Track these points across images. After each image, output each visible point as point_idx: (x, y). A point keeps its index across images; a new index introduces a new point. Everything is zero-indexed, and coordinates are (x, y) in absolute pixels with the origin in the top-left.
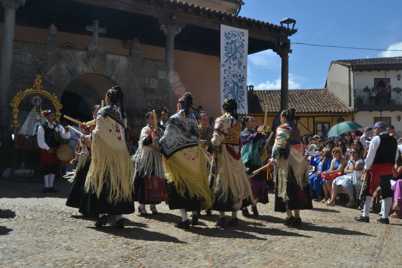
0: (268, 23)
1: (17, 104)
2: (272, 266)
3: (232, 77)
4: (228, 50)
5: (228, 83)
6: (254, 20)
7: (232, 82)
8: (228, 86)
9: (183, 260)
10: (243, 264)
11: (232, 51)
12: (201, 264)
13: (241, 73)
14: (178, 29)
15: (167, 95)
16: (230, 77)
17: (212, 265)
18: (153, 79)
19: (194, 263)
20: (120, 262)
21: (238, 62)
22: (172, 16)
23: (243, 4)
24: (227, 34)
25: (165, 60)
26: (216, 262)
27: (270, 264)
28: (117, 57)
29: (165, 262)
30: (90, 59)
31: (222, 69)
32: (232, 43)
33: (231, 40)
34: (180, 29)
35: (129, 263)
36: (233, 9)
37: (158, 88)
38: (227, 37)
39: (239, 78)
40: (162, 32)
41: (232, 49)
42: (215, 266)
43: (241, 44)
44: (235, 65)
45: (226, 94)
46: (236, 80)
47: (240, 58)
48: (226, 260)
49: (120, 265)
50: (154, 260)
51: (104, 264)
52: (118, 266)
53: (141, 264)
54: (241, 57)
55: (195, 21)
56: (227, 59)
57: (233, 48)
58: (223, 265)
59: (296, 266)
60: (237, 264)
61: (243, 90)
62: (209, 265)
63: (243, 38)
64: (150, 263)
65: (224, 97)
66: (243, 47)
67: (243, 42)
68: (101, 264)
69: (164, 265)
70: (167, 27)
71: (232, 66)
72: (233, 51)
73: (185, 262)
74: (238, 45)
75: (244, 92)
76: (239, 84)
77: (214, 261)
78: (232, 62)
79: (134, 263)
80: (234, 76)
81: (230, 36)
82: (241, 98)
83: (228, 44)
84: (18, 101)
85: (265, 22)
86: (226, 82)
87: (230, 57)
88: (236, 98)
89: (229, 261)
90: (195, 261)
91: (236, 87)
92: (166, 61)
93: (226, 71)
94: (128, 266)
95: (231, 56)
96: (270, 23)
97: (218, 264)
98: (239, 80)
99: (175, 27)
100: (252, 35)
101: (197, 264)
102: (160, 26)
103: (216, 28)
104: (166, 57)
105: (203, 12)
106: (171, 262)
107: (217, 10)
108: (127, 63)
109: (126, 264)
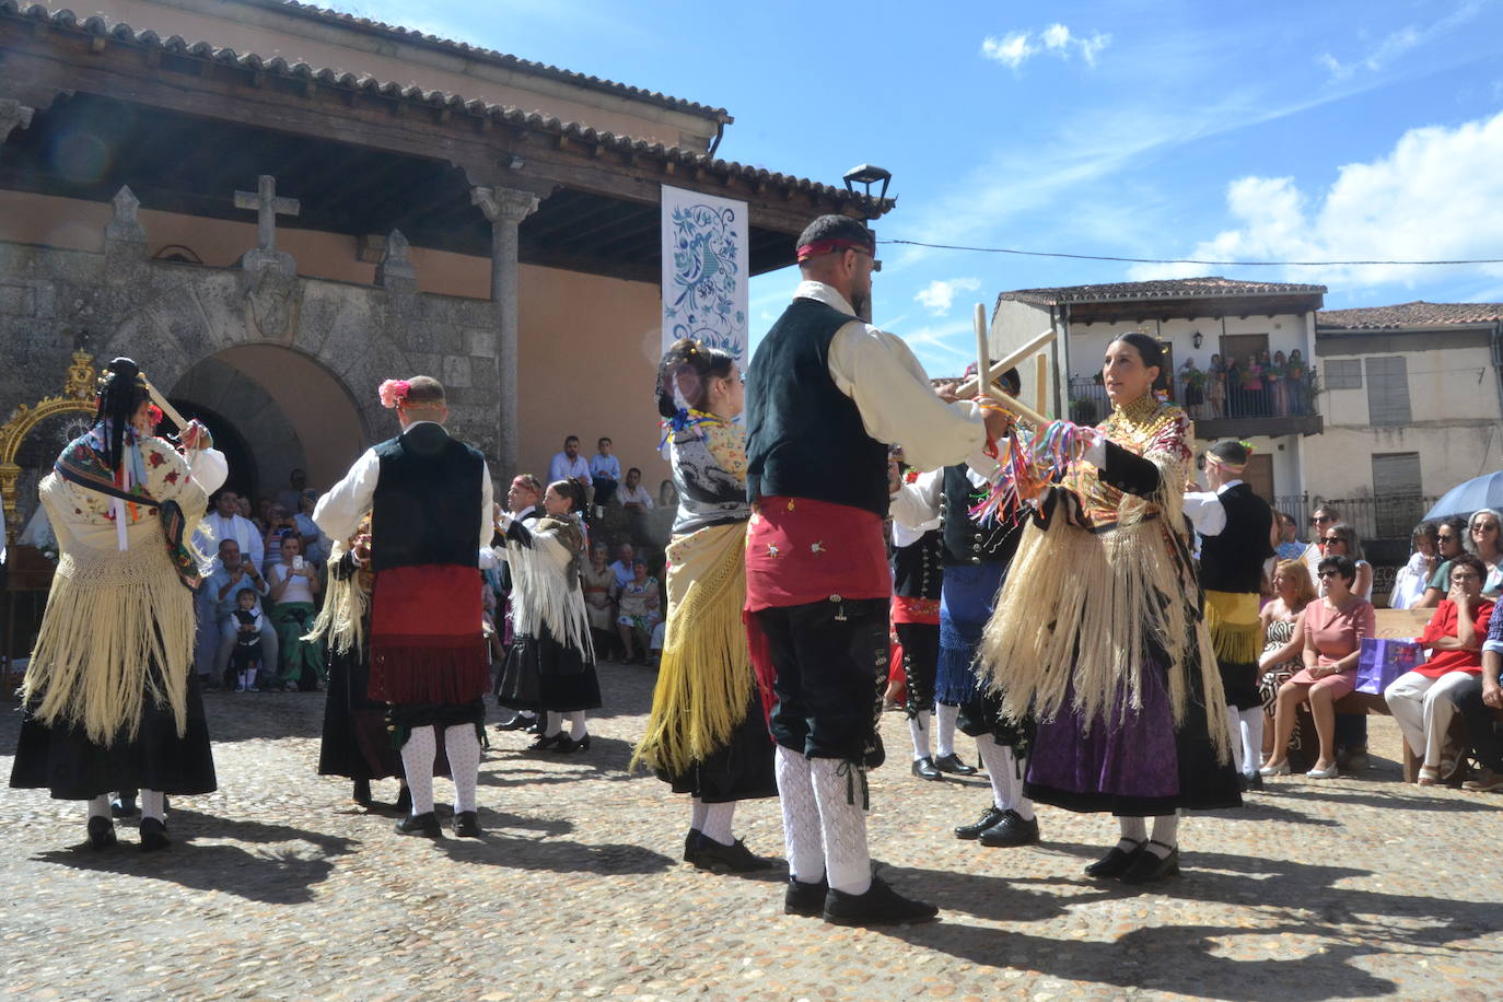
0: (806, 181)
1: (12, 446)
4: (685, 264)
6: (764, 173)
9: (576, 929)
10: (761, 931)
11: (698, 268)
12: (632, 939)
13: (729, 334)
14: (530, 201)
15: (498, 407)
17: (665, 940)
18: (452, 358)
19: (610, 938)
20: (379, 947)
21: (718, 301)
22: (512, 161)
23: (730, 121)
24: (683, 214)
25: (489, 297)
26: (678, 930)
28: (336, 288)
29: (521, 940)
30: (250, 299)
31: (668, 324)
32: (696, 242)
33: (694, 235)
34: (536, 201)
35: (410, 948)
36: (697, 139)
37: (469, 385)
38: (682, 225)
40: (478, 211)
41: (697, 260)
42: (677, 943)
43: (725, 245)
44: (707, 309)
47: (725, 288)
48: (707, 922)
49: (383, 959)
50: (485, 937)
51: (332, 957)
52: (376, 960)
53: (447, 952)
54: (729, 284)
55: (583, 175)
56: (680, 294)
57: (701, 258)
58: (699, 937)
60: (741, 931)
62: (659, 940)
63: (731, 226)
64: (475, 944)
66: (732, 255)
67: (733, 238)
68: (320, 957)
69: (519, 949)
70: (493, 195)
71: (698, 314)
72: (701, 268)
73: (582, 937)
74: (716, 248)
77: (671, 929)
78: (700, 302)
79: (424, 948)
81: (691, 220)
83: (684, 245)
84: (17, 436)
85: (799, 177)
87: (691, 287)
89: (717, 924)
90: (613, 931)
92: (493, 299)
93: (680, 330)
94: (406, 959)
95: (695, 284)
96: (813, 180)
97: (685, 935)
99: (519, 195)
100: (759, 219)
101: (620, 941)
102: (472, 192)
103: (649, 197)
104: (494, 289)
105: (607, 149)
106: (541, 938)
107: (651, 141)
108: (372, 308)
109: (401, 952)
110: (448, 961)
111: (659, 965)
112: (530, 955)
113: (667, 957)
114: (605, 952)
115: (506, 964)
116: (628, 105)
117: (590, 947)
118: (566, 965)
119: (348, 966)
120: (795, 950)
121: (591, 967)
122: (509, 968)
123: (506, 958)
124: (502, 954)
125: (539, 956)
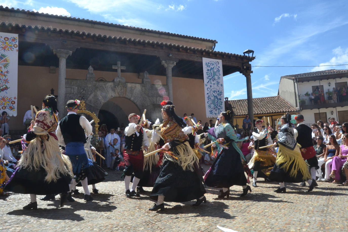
0: (235, 54)
2: (250, 224)
3: (213, 92)
4: (209, 74)
5: (210, 97)
6: (225, 53)
7: (213, 96)
8: (210, 99)
11: (211, 75)
12: (200, 224)
13: (219, 89)
16: (211, 93)
17: (208, 225)
18: (159, 98)
19: (195, 224)
20: (144, 226)
21: (216, 82)
22: (169, 55)
23: (217, 42)
24: (208, 64)
25: (166, 84)
26: (211, 223)
27: (249, 222)
28: (134, 84)
29: (175, 224)
30: (116, 87)
31: (206, 88)
32: (211, 69)
34: (175, 63)
35: (150, 226)
36: (210, 47)
38: (207, 66)
39: (218, 93)
40: (163, 66)
41: (211, 73)
42: (210, 226)
43: (217, 70)
44: (214, 84)
45: (209, 105)
46: (216, 95)
47: (218, 79)
48: (218, 221)
49: (144, 228)
50: (167, 223)
52: (143, 228)
53: (158, 227)
55: (185, 57)
56: (208, 81)
57: (212, 73)
59: (267, 222)
60: (225, 223)
61: (221, 101)
62: (206, 225)
63: (218, 65)
64: (165, 225)
65: (208, 107)
66: (219, 72)
67: (219, 68)
68: (131, 227)
69: (175, 226)
70: (166, 62)
71: (212, 85)
74: (215, 70)
75: (222, 102)
76: (218, 97)
78: (212, 82)
79: (153, 226)
80: (214, 92)
81: (209, 65)
82: (220, 106)
83: (208, 70)
85: (233, 53)
86: (209, 96)
87: (210, 79)
88: (217, 107)
89: (220, 221)
90: (196, 223)
91: (216, 99)
92: (167, 85)
93: (208, 89)
94: (149, 228)
95: (211, 78)
96: (236, 54)
97: (213, 224)
98: (218, 94)
99: (172, 62)
100: (224, 63)
101: (197, 225)
102: (161, 62)
103: (200, 60)
104: (167, 83)
105: (190, 51)
106: (179, 224)
107: (200, 48)
108: (141, 88)
109: (148, 227)
110: (159, 229)
111: (206, 230)
112: (177, 228)
113: (208, 229)
114: (194, 227)
115: (171, 230)
116: (194, 41)
117: (190, 226)
118: (185, 230)
119: (137, 230)
120: (238, 227)
121: (191, 231)
122: (172, 231)
123: (172, 228)
124: (171, 227)
125: (179, 228)
